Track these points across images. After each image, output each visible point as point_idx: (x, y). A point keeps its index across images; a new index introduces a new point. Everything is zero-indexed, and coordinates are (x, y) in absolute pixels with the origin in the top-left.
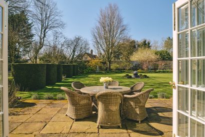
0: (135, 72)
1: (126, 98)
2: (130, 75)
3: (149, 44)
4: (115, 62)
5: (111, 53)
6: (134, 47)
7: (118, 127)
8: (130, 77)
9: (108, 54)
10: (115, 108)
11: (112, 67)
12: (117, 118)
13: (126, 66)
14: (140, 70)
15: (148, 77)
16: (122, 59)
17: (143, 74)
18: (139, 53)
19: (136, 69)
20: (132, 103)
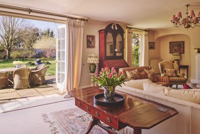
0: (38, 60)
1: (33, 72)
2: (33, 62)
3: (52, 33)
4: (16, 50)
5: (11, 40)
6: (38, 35)
7: (29, 88)
8: (34, 64)
9: (8, 41)
10: (26, 77)
11: (11, 55)
12: (28, 83)
13: (29, 54)
14: (43, 58)
15: (50, 64)
16: (23, 46)
17: (46, 61)
18: (43, 41)
19: (39, 57)
20: (37, 75)
